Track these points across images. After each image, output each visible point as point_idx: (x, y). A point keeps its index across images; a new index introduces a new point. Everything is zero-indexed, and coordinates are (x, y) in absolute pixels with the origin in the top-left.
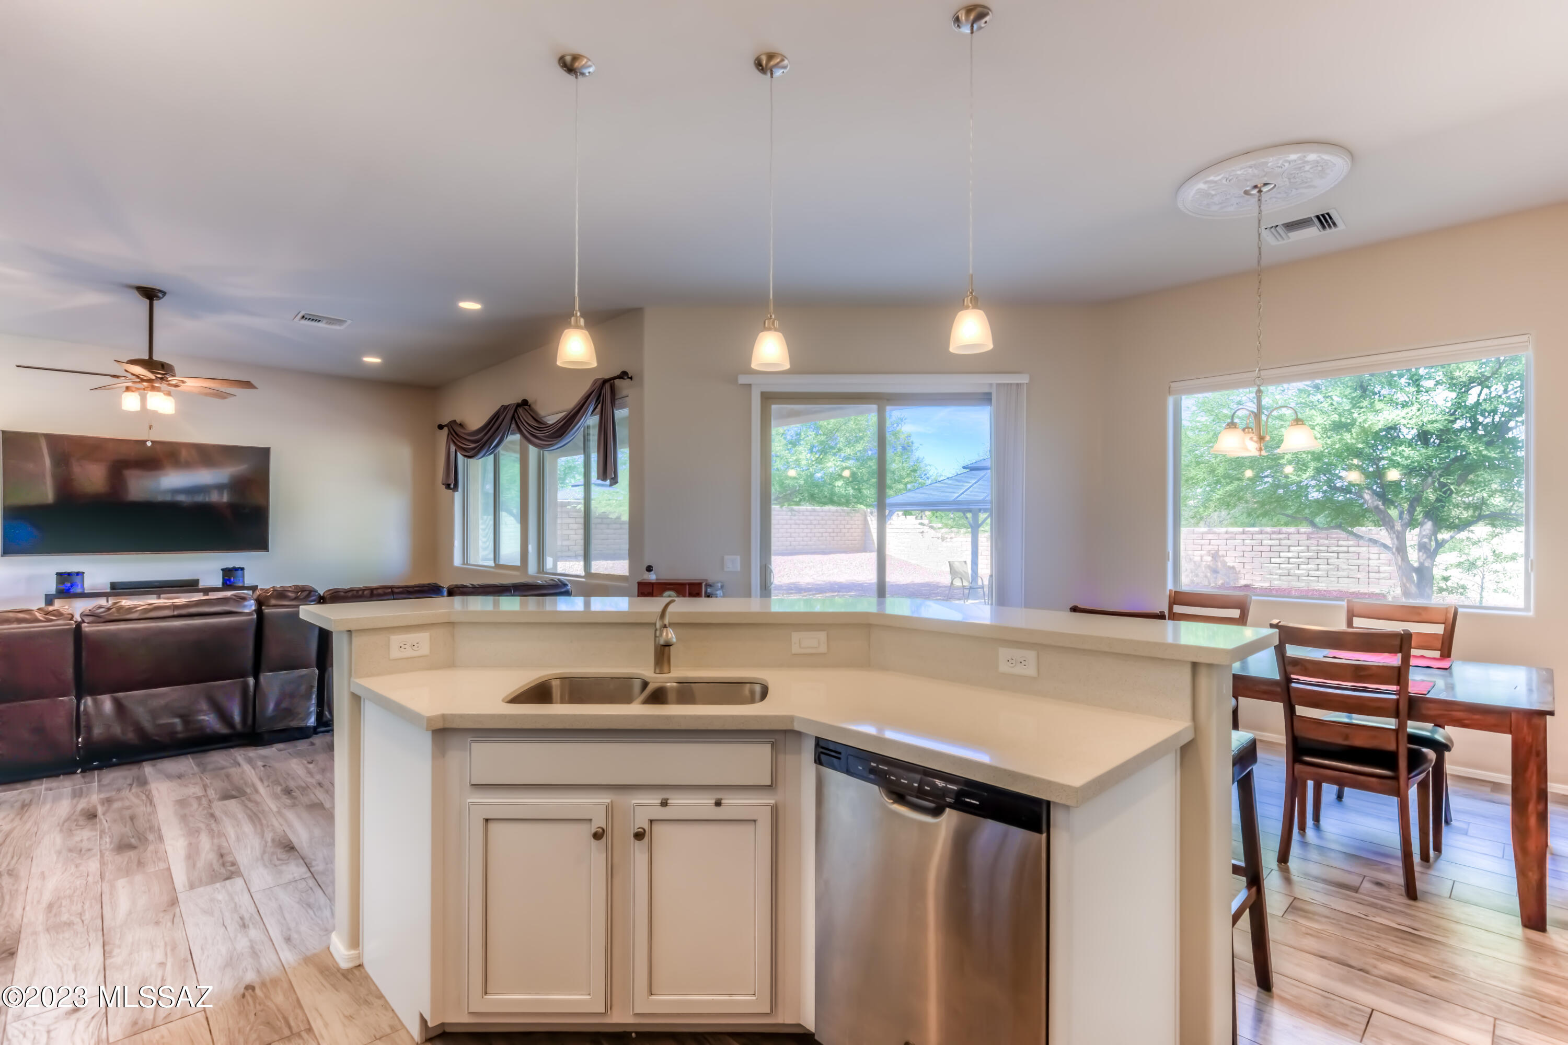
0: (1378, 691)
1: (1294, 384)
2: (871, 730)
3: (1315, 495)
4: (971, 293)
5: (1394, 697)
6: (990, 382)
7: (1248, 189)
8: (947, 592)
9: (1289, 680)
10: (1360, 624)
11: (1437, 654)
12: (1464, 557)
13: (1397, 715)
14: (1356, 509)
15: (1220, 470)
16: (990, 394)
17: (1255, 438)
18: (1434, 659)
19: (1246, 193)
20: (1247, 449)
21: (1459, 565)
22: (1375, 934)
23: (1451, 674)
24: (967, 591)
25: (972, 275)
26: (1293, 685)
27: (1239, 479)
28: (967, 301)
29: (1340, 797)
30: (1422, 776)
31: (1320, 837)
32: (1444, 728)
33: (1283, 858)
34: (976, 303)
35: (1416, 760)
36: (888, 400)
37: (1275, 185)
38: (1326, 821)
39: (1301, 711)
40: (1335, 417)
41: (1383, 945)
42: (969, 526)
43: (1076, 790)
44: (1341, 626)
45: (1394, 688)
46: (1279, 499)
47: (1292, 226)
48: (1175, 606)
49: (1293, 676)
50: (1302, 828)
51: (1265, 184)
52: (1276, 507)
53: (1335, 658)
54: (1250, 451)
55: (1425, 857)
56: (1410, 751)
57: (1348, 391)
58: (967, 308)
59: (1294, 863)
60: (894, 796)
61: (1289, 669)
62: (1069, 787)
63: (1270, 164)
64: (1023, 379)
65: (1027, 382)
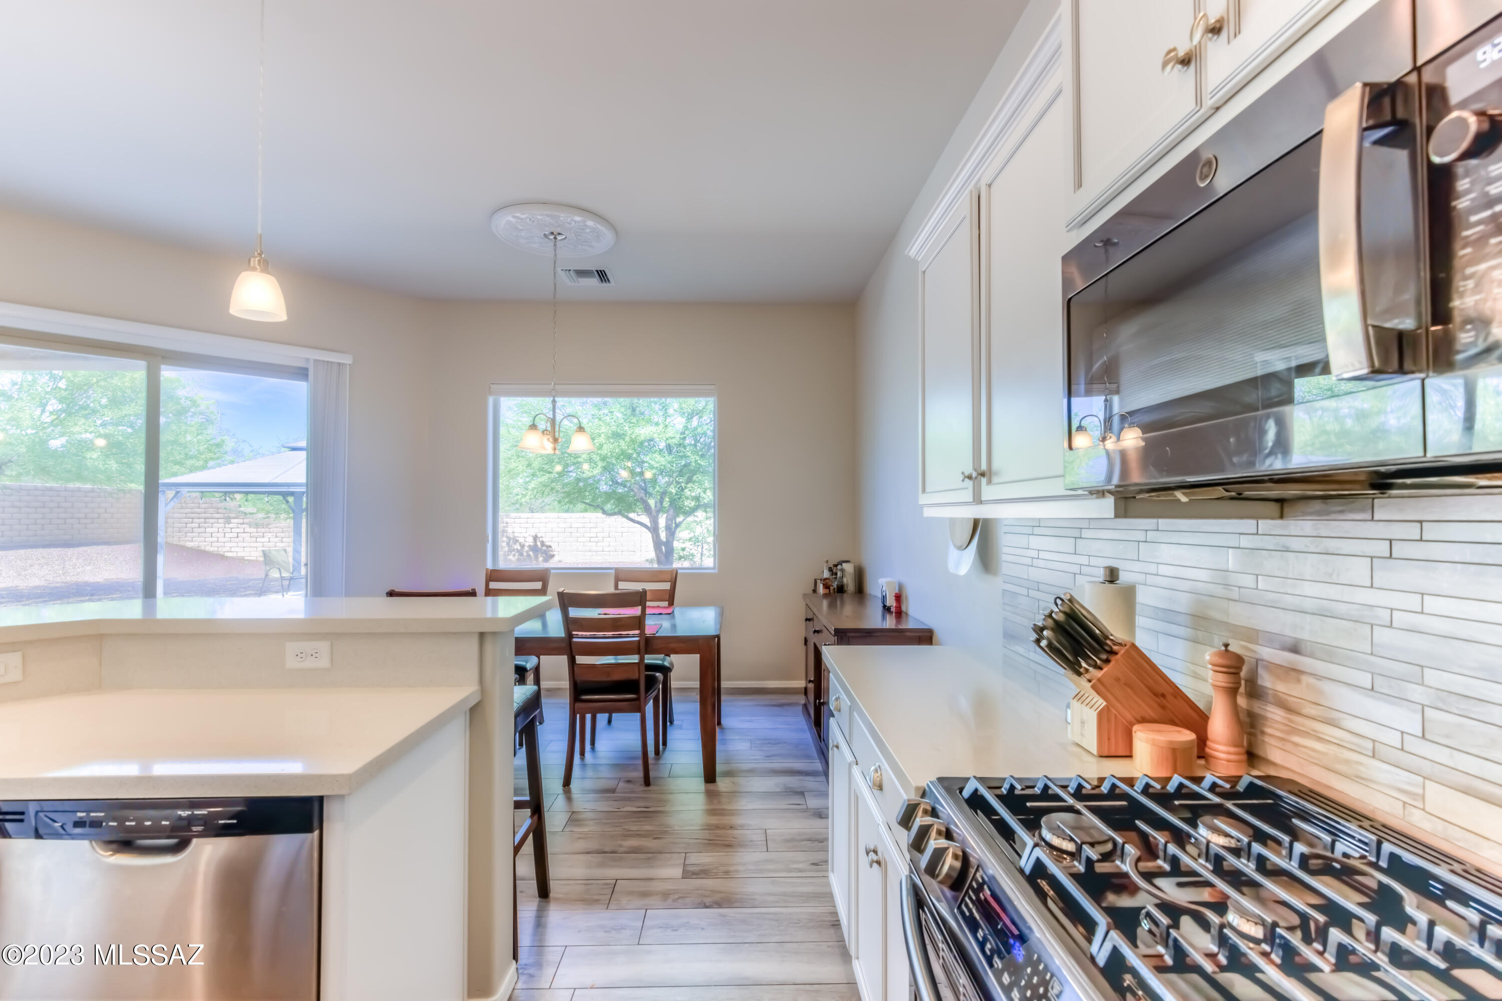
0: (627, 636)
1: (591, 399)
2: (131, 770)
3: (604, 488)
4: (260, 255)
5: (637, 639)
6: (307, 356)
7: (547, 233)
8: (261, 585)
9: (570, 636)
10: (625, 586)
11: (666, 604)
12: (692, 535)
13: (638, 653)
14: (631, 499)
15: (536, 464)
16: (306, 369)
17: (551, 440)
18: (665, 607)
19: (545, 235)
20: (543, 448)
21: (690, 539)
22: (623, 820)
23: (674, 617)
24: (286, 583)
25: (261, 236)
26: (575, 640)
27: (550, 473)
28: (254, 262)
29: (610, 722)
30: (655, 693)
31: (595, 757)
32: (670, 656)
33: (567, 782)
34: (266, 266)
35: (651, 682)
36: (163, 357)
37: (566, 237)
38: (601, 745)
39: (581, 660)
40: (614, 428)
41: (627, 827)
42: (291, 511)
43: (349, 777)
44: (611, 590)
45: (637, 632)
46: (580, 491)
47: (582, 273)
48: (490, 583)
49: (574, 633)
50: (582, 754)
51: (559, 234)
52: (578, 497)
53: (605, 614)
54: (547, 450)
55: (657, 752)
56: (647, 677)
57: (623, 410)
58: (254, 269)
59: (575, 785)
60: (114, 846)
61: (571, 627)
62: (342, 775)
63: (561, 219)
64: (347, 360)
65: (350, 362)
